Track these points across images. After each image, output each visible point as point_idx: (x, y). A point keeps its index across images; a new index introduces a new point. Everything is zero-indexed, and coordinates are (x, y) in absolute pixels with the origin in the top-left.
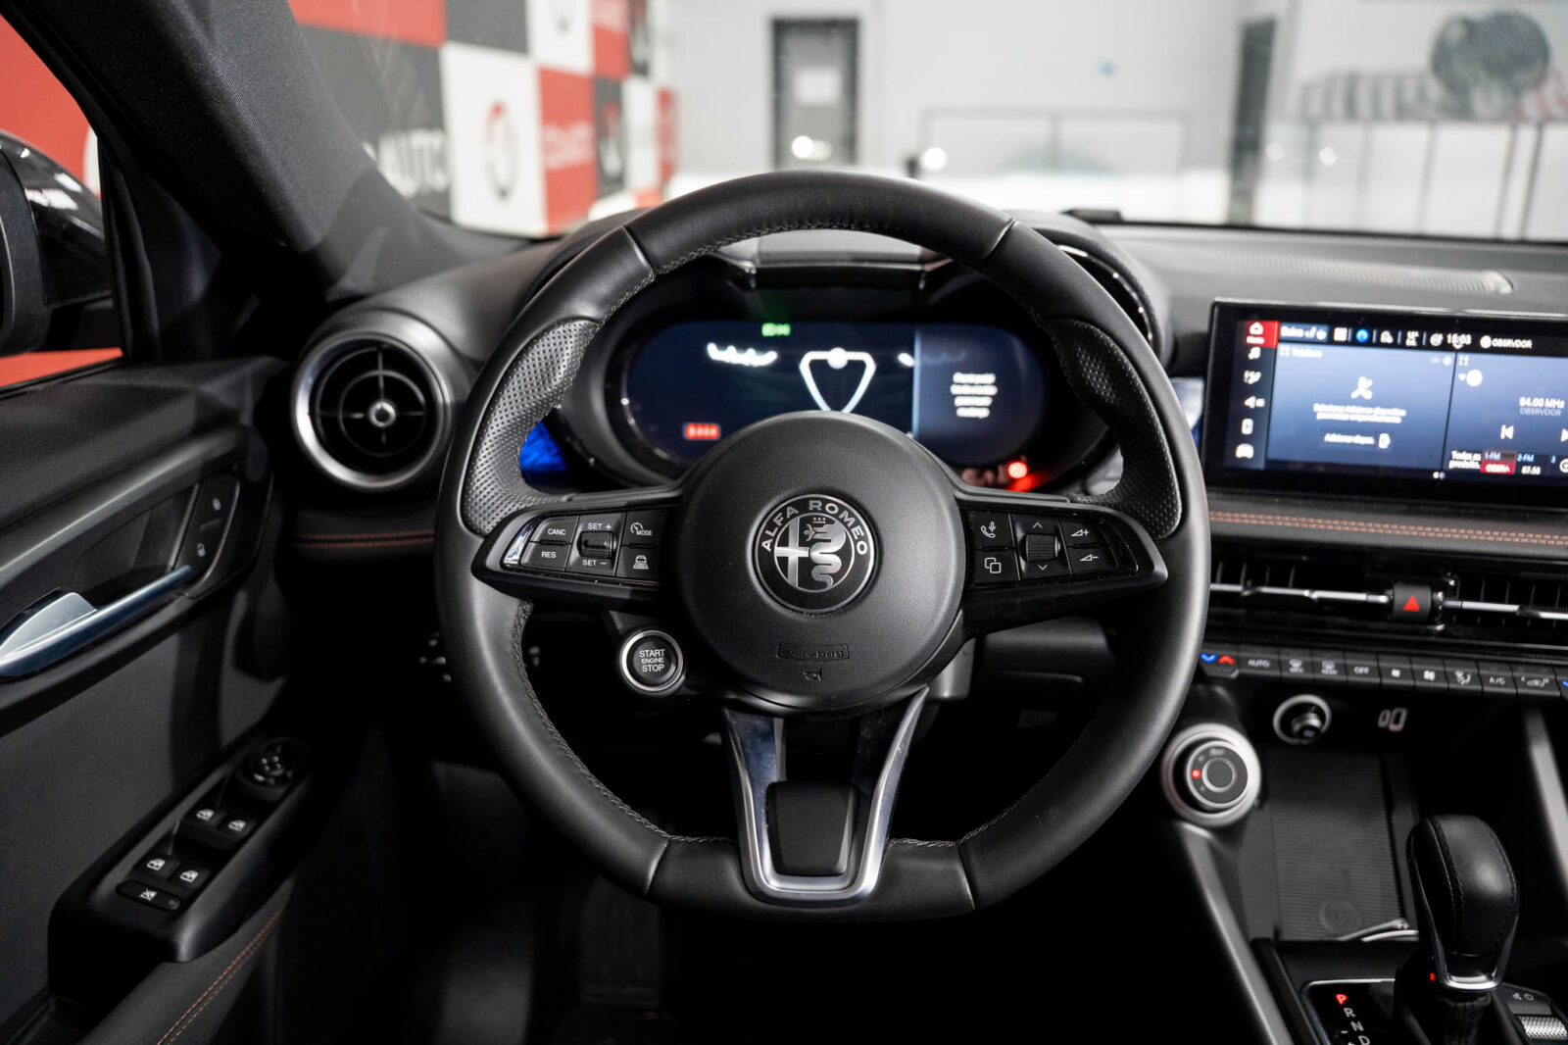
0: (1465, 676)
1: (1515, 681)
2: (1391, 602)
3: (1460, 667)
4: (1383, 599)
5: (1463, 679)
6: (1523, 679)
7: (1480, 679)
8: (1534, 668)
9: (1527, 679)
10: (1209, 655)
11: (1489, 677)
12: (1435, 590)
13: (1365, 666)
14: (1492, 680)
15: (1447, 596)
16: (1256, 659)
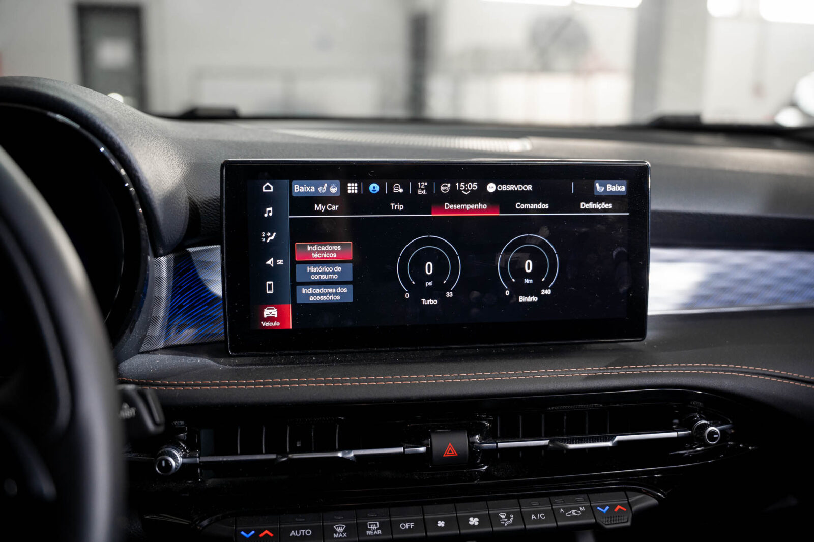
0: (508, 517)
1: (554, 514)
2: (430, 450)
3: (501, 508)
4: (422, 449)
5: (506, 520)
6: (562, 510)
7: (522, 517)
8: (571, 497)
9: (566, 510)
10: (248, 533)
11: (530, 514)
12: (471, 434)
13: (409, 521)
14: (533, 517)
15: (484, 439)
16: (298, 529)
